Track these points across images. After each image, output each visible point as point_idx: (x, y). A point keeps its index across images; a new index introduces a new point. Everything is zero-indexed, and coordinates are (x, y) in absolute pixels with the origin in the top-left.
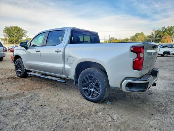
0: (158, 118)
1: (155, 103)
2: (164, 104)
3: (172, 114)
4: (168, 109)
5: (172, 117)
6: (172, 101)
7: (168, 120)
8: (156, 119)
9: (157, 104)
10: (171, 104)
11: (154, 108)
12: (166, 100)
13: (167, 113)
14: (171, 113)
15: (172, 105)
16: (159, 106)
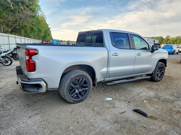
0: (10, 91)
1: (17, 98)
2: (10, 101)
3: (1, 96)
4: (4, 99)
5: (1, 95)
6: (2, 109)
7: (4, 92)
8: (10, 90)
9: (15, 99)
10: (3, 104)
11: (16, 95)
12: (9, 106)
13: (4, 96)
14: (2, 98)
15: (1, 103)
16: (13, 98)
